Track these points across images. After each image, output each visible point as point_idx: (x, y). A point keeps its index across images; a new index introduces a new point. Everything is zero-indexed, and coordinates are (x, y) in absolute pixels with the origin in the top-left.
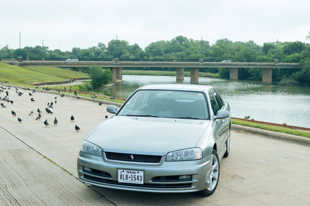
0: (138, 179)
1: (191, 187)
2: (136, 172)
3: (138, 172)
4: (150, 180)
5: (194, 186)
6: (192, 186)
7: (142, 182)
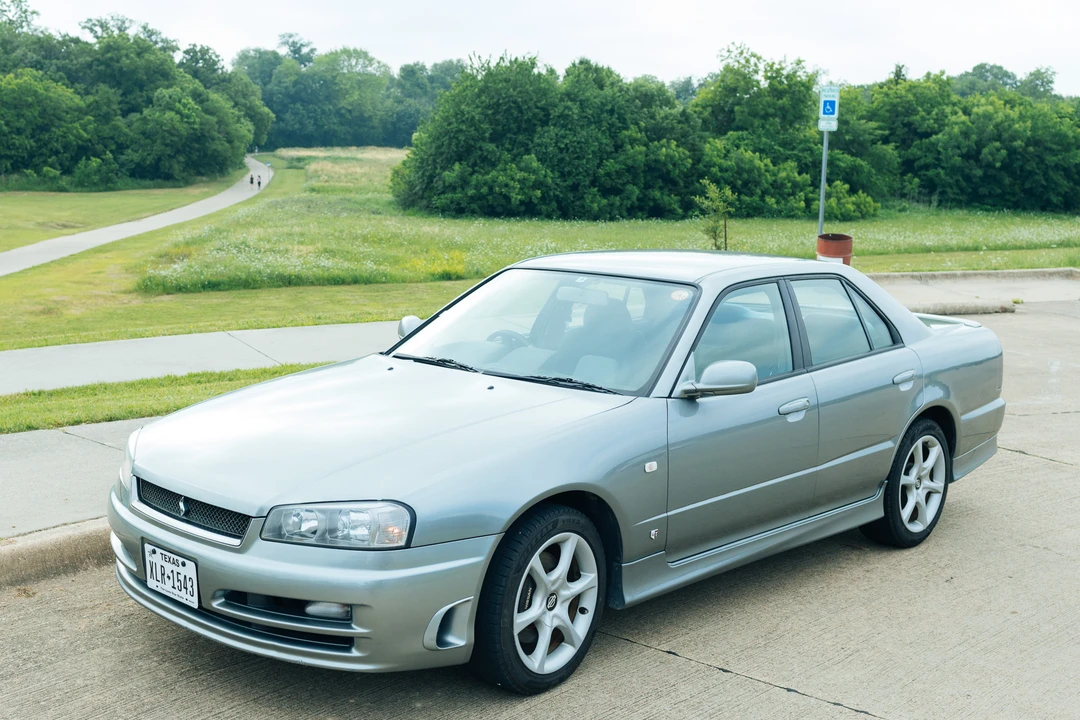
0: (186, 588)
1: (348, 650)
2: (181, 560)
3: (184, 564)
4: (214, 598)
5: (358, 649)
6: (353, 650)
7: (194, 603)
